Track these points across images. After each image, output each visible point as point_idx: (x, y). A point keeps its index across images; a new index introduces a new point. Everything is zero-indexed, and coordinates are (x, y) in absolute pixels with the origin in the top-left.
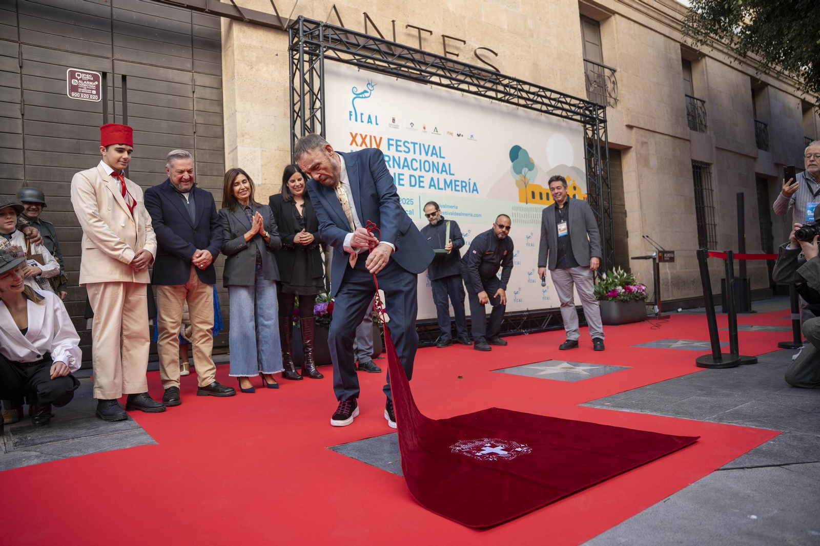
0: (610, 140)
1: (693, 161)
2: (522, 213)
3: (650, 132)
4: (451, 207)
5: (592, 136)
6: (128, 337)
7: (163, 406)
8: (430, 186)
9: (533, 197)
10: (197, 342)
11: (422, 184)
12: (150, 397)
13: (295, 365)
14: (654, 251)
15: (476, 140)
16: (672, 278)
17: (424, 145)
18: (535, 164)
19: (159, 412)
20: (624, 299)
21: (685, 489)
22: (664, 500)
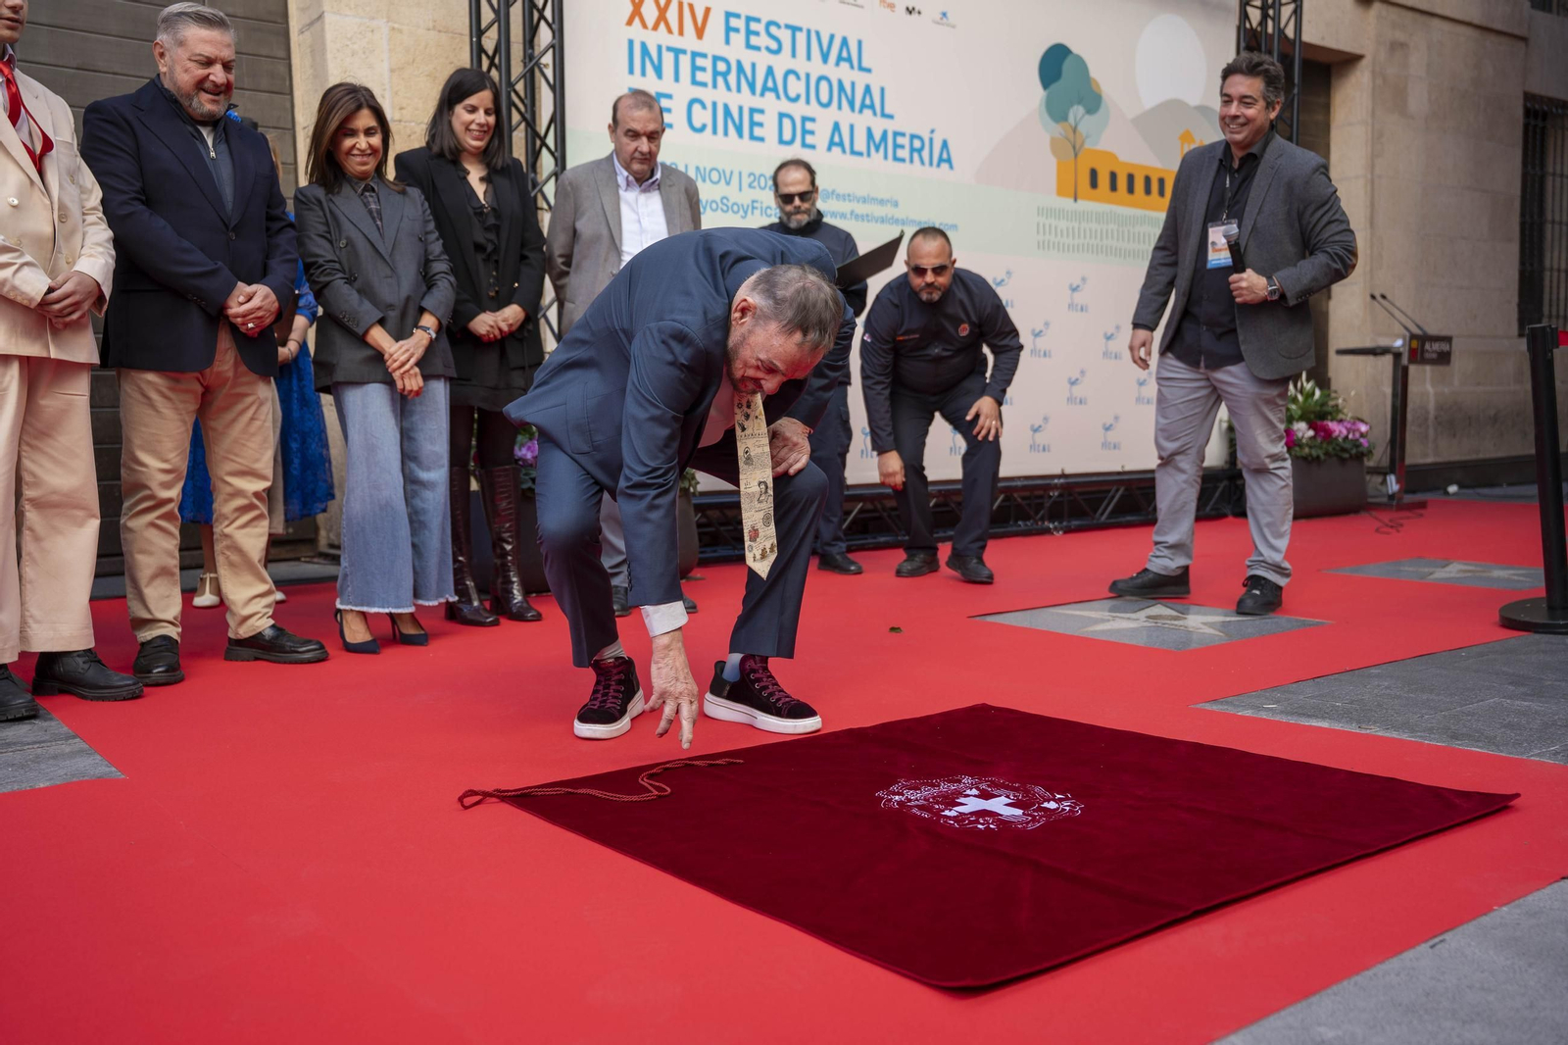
0: (1306, 37)
1: (1528, 97)
2: (1063, 224)
3: (1417, 16)
4: (882, 202)
5: (1260, 24)
6: (38, 504)
7: (134, 684)
8: (832, 144)
9: (1094, 184)
10: (226, 523)
11: (809, 139)
12: (99, 662)
13: (481, 591)
14: (1398, 336)
15: (954, 27)
16: (1440, 407)
17: (818, 33)
18: (1104, 96)
19: (124, 699)
20: (1311, 455)
21: (1485, 920)
22: (1432, 942)
